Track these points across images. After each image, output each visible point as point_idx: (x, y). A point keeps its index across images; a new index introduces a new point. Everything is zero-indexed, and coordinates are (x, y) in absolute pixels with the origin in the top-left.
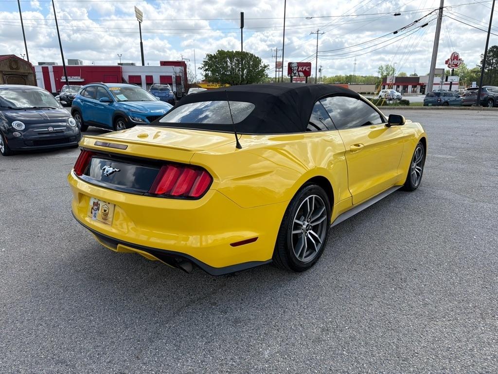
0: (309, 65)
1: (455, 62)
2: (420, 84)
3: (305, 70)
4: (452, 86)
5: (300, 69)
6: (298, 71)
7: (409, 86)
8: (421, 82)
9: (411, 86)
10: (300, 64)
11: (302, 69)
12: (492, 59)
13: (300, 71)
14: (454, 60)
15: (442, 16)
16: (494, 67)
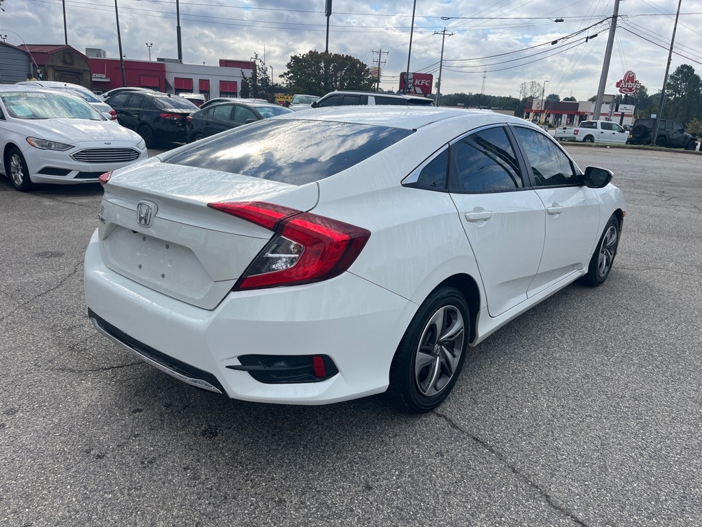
0: (430, 77)
1: (630, 85)
2: (578, 113)
3: (424, 84)
4: (624, 118)
5: (417, 82)
6: (414, 86)
7: (563, 116)
8: (580, 109)
9: (566, 115)
10: (417, 76)
11: (420, 82)
12: (681, 84)
13: (417, 86)
14: (628, 82)
15: (615, 27)
16: (682, 95)
